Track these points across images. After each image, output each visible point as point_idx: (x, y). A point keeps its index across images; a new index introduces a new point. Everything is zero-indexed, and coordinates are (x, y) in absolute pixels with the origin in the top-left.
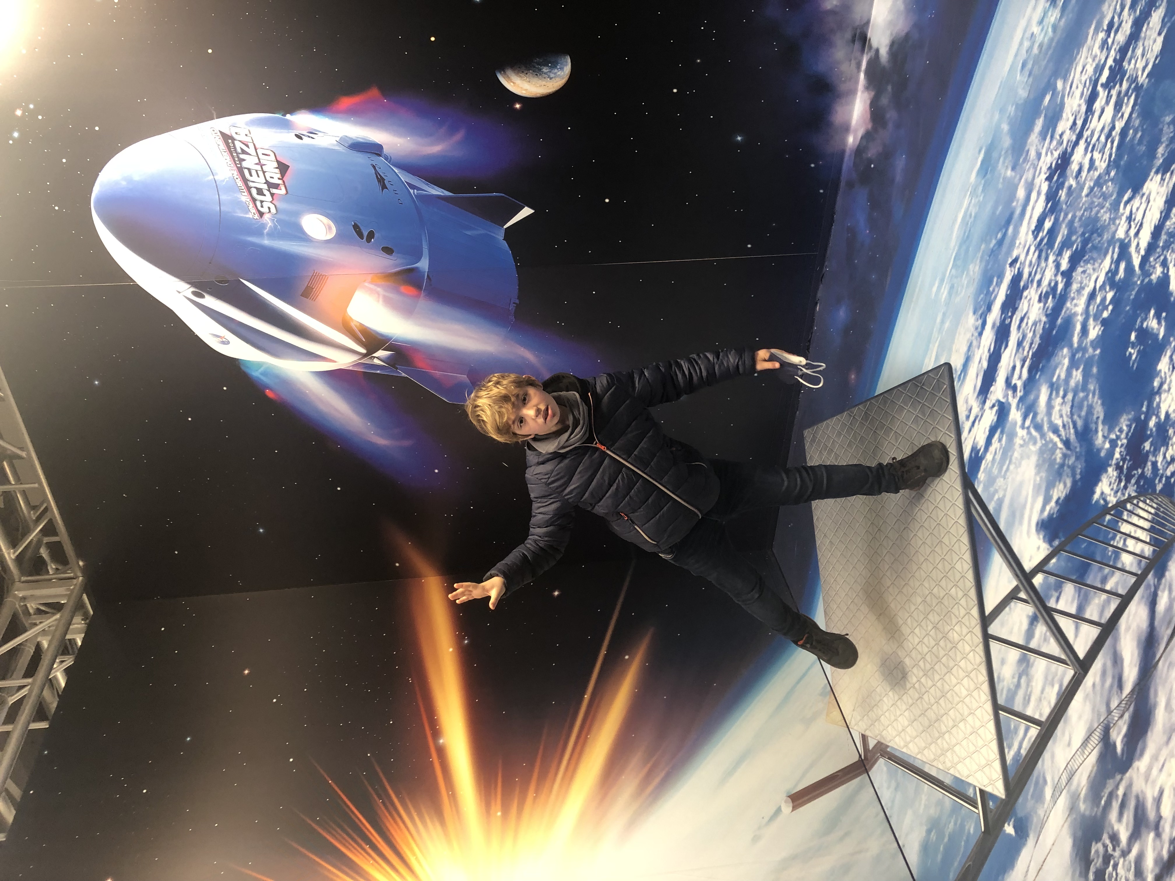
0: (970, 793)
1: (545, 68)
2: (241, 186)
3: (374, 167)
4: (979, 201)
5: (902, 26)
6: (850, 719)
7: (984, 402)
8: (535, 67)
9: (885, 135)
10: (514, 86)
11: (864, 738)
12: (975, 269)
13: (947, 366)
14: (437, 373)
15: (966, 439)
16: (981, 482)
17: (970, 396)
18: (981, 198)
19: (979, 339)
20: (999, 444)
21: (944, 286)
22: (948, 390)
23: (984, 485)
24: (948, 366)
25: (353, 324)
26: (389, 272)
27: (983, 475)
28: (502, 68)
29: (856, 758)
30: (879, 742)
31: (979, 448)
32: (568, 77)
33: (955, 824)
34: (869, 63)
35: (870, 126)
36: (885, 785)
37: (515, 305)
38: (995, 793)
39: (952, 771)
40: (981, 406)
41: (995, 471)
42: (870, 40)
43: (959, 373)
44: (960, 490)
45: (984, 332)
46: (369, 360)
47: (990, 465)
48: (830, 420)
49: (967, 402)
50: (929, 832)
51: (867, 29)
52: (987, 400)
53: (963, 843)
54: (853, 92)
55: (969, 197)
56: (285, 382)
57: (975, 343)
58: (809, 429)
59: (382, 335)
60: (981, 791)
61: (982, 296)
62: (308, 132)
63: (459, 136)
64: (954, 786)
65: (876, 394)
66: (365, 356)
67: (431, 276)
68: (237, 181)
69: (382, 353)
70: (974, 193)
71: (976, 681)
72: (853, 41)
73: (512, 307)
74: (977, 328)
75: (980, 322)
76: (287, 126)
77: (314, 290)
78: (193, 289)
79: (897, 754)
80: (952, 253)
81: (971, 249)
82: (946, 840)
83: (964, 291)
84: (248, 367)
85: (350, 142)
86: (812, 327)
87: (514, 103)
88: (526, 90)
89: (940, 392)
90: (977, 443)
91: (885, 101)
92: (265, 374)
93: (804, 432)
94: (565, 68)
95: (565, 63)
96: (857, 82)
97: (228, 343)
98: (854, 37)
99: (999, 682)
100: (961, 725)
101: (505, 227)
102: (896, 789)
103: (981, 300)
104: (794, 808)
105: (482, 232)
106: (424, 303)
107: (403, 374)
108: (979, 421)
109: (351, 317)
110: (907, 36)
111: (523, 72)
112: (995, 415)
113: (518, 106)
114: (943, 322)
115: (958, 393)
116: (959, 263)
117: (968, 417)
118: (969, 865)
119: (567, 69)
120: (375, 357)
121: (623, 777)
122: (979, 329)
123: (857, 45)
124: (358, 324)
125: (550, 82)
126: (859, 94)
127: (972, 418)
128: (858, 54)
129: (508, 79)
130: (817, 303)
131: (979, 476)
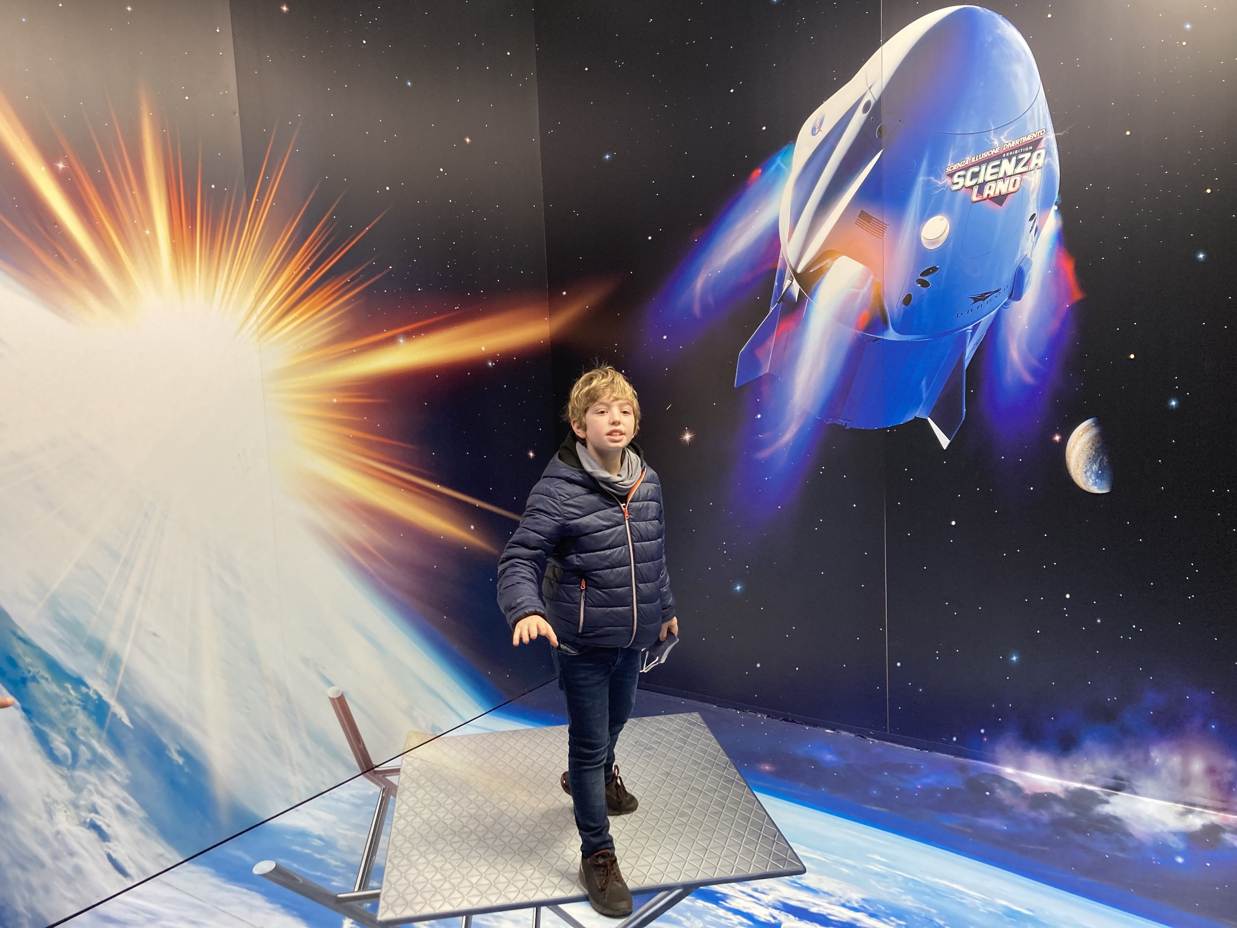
0: (373, 883)
1: (1097, 467)
2: (983, 157)
3: (997, 291)
4: (978, 908)
5: (1138, 829)
6: (412, 755)
7: (776, 908)
8: (1098, 456)
9: (1022, 808)
10: (1079, 435)
11: (396, 771)
12: (908, 902)
13: (802, 869)
14: (771, 343)
15: (733, 888)
16: (693, 903)
17: (778, 893)
18: (982, 910)
19: (839, 904)
20: (737, 923)
21: (883, 867)
22: (779, 870)
23: (691, 906)
24: (804, 871)
25: (828, 261)
26: (885, 300)
27: (701, 905)
28: (1098, 424)
29: (375, 763)
30: (396, 787)
31: (728, 901)
32: (1087, 490)
33: (336, 866)
34: (1092, 793)
35: (1028, 792)
36: (354, 792)
37: (844, 425)
38: (381, 911)
39: (388, 864)
40: (771, 904)
41: (708, 918)
42: (1117, 794)
43: (799, 882)
44: (679, 881)
45: (847, 909)
46: (790, 275)
47: (714, 913)
48: (716, 742)
49: (771, 889)
50: (320, 838)
51: (1128, 793)
52: (779, 911)
53: (319, 874)
54: (1060, 774)
55: (981, 898)
56: (769, 188)
57: (833, 899)
58: (700, 720)
59: (816, 289)
60: (377, 896)
61: (883, 908)
62: (1037, 227)
63: (1028, 379)
64: (374, 866)
65: (755, 792)
66: (794, 272)
67: (878, 342)
68: (988, 153)
69: (796, 288)
70: (986, 903)
71: (488, 892)
72: (1116, 778)
73: (841, 422)
74: (848, 901)
75: (856, 905)
76: (1045, 205)
77: (868, 224)
78: (873, 102)
79: (390, 807)
80: (920, 878)
81: (928, 897)
82: (317, 856)
83: (883, 889)
84: (785, 153)
85: (1025, 269)
86: (807, 724)
87: (1061, 434)
88: (1074, 447)
89: (773, 861)
90: (732, 899)
91: (1058, 808)
92: (778, 169)
93: (697, 713)
94: (1096, 487)
95: (1101, 487)
96: (1071, 779)
97: (814, 134)
98: (1121, 779)
99: (494, 917)
100: (438, 876)
101: (929, 419)
102: (354, 804)
103: (879, 908)
104: (332, 700)
105: (924, 396)
106: (850, 333)
107: (773, 309)
108: (755, 902)
109: (837, 259)
110: (1129, 835)
111: (1093, 445)
112: (765, 919)
113: (1057, 438)
114: (847, 866)
115: (777, 880)
116: (910, 884)
117: (756, 890)
118: (298, 881)
119: (1095, 490)
120: (792, 281)
121: (365, 526)
122: (848, 904)
123: (1111, 782)
124: (828, 266)
125: (1082, 472)
126: (1059, 781)
127: (756, 894)
128: (1103, 781)
129: (1087, 430)
130: (834, 730)
131: (699, 901)
